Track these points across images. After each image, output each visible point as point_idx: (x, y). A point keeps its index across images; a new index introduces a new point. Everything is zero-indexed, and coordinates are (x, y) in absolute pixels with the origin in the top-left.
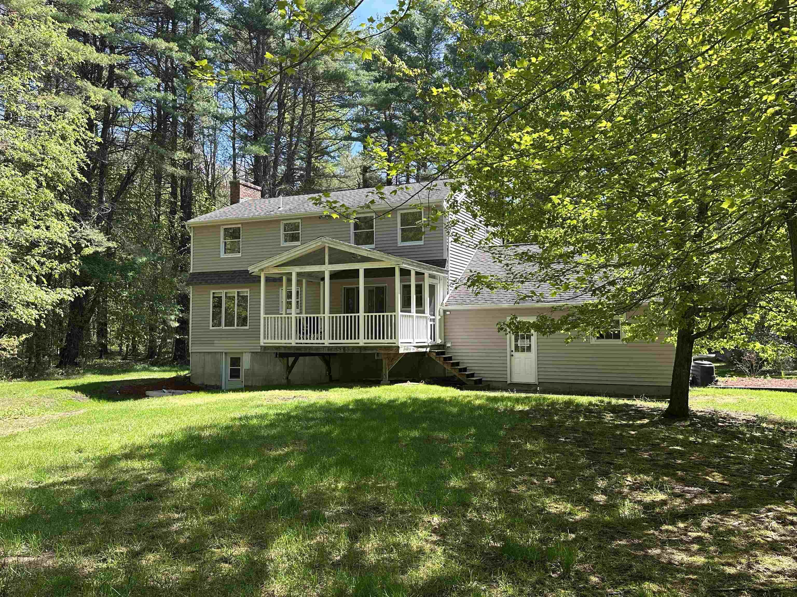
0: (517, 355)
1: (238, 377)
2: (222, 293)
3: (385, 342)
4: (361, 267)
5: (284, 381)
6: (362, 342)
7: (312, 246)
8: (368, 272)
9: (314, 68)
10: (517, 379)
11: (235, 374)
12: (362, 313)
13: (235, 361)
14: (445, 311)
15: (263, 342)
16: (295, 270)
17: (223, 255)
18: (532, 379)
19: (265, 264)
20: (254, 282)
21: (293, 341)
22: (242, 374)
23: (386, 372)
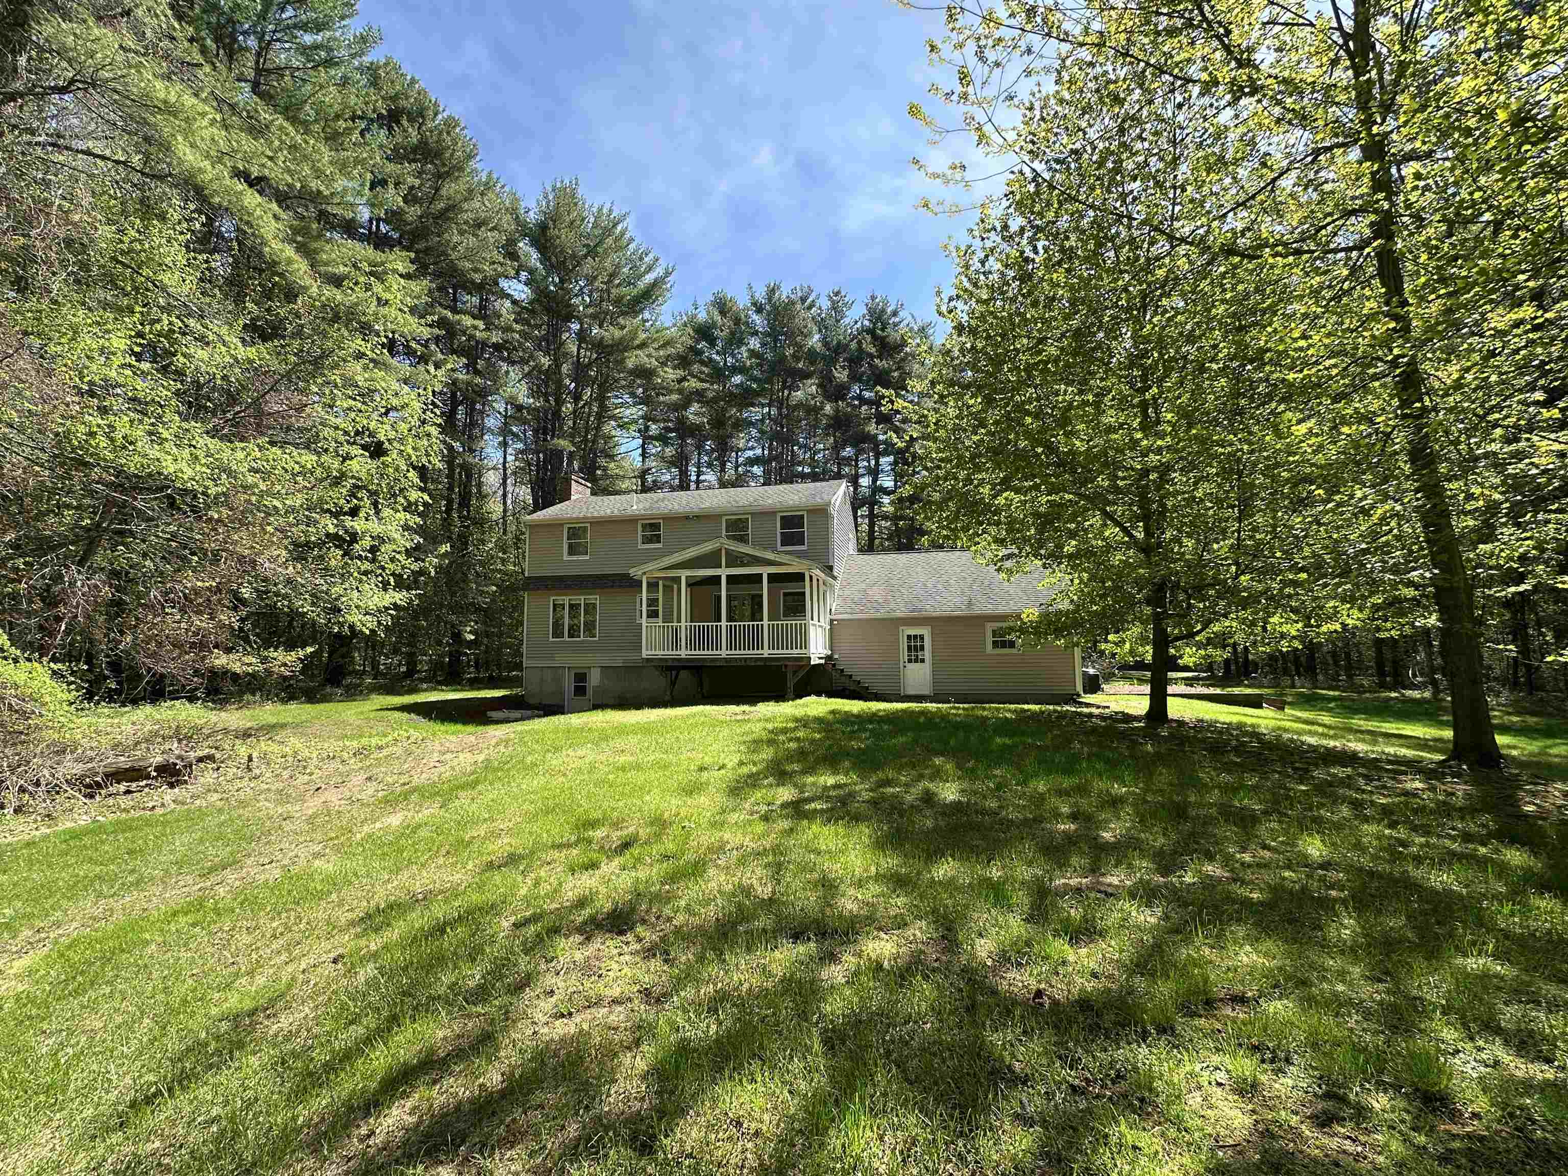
0: (910, 666)
1: (584, 694)
2: (565, 600)
3: (795, 652)
4: (765, 571)
5: (667, 698)
6: (766, 652)
7: (708, 547)
8: (772, 578)
9: (623, 361)
10: (911, 692)
11: (580, 691)
12: (766, 622)
13: (581, 678)
14: (832, 621)
15: (645, 653)
16: (684, 574)
17: (566, 557)
18: (926, 691)
19: (650, 566)
20: (631, 586)
21: (683, 653)
22: (590, 692)
23: (790, 684)
